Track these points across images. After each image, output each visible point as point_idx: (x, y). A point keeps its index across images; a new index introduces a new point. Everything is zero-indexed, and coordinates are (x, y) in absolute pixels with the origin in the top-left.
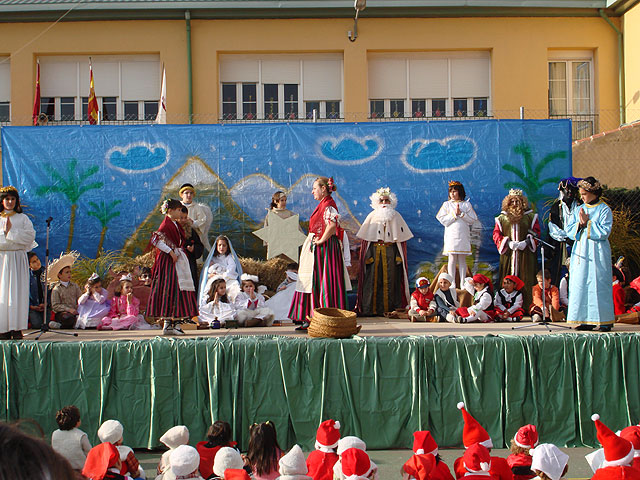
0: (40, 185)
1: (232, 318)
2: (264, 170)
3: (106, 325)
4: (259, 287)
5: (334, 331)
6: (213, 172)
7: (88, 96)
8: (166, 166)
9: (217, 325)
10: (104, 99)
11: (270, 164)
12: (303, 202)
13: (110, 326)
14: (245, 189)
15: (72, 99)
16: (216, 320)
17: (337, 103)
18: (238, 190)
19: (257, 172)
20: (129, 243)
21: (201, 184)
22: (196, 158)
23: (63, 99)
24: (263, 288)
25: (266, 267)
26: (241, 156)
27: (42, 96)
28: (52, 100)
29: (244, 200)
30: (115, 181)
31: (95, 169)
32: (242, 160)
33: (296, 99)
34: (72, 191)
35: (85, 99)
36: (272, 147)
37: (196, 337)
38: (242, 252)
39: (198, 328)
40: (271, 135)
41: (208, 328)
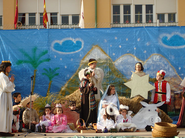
0: (18, 59)
1: (114, 127)
2: (131, 52)
3: (51, 130)
4: (128, 112)
5: (165, 134)
6: (105, 53)
7: (43, 12)
8: (82, 50)
9: (106, 131)
10: (51, 14)
11: (135, 48)
12: (152, 68)
13: (52, 131)
14: (122, 62)
15: (34, 14)
16: (106, 128)
17: (174, 15)
18: (118, 63)
19: (128, 53)
20: (63, 89)
21: (100, 59)
22: (97, 46)
23: (30, 14)
24: (130, 112)
25: (132, 101)
26: (120, 44)
27: (19, 12)
28: (24, 14)
29: (121, 67)
30: (56, 58)
31: (46, 52)
32: (120, 47)
33: (152, 12)
34: (34, 63)
35: (41, 14)
36: (136, 40)
37: (95, 137)
38: (120, 94)
39: (97, 132)
40: (136, 33)
41: (102, 132)
